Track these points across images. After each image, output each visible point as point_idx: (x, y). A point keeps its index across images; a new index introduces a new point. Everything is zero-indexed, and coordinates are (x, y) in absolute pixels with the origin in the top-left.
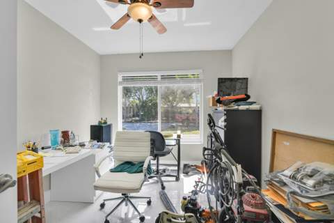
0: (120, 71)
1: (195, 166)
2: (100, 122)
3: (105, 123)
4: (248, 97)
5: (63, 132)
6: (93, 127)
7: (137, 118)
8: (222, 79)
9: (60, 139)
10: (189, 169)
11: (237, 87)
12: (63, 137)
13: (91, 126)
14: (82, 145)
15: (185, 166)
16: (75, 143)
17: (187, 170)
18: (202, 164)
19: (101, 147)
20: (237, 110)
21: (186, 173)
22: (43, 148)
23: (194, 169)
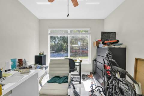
0: (50, 28)
1: (87, 75)
2: (40, 54)
3: (43, 54)
4: (118, 41)
5: (19, 60)
6: (36, 57)
7: (54, 51)
8: (103, 32)
9: (17, 64)
10: (85, 77)
11: (111, 37)
12: (19, 63)
13: (35, 56)
14: (30, 67)
15: (83, 75)
16: (26, 66)
17: (84, 77)
18: (90, 74)
19: (41, 68)
20: (114, 48)
21: (84, 79)
22: (6, 71)
23: (87, 77)
